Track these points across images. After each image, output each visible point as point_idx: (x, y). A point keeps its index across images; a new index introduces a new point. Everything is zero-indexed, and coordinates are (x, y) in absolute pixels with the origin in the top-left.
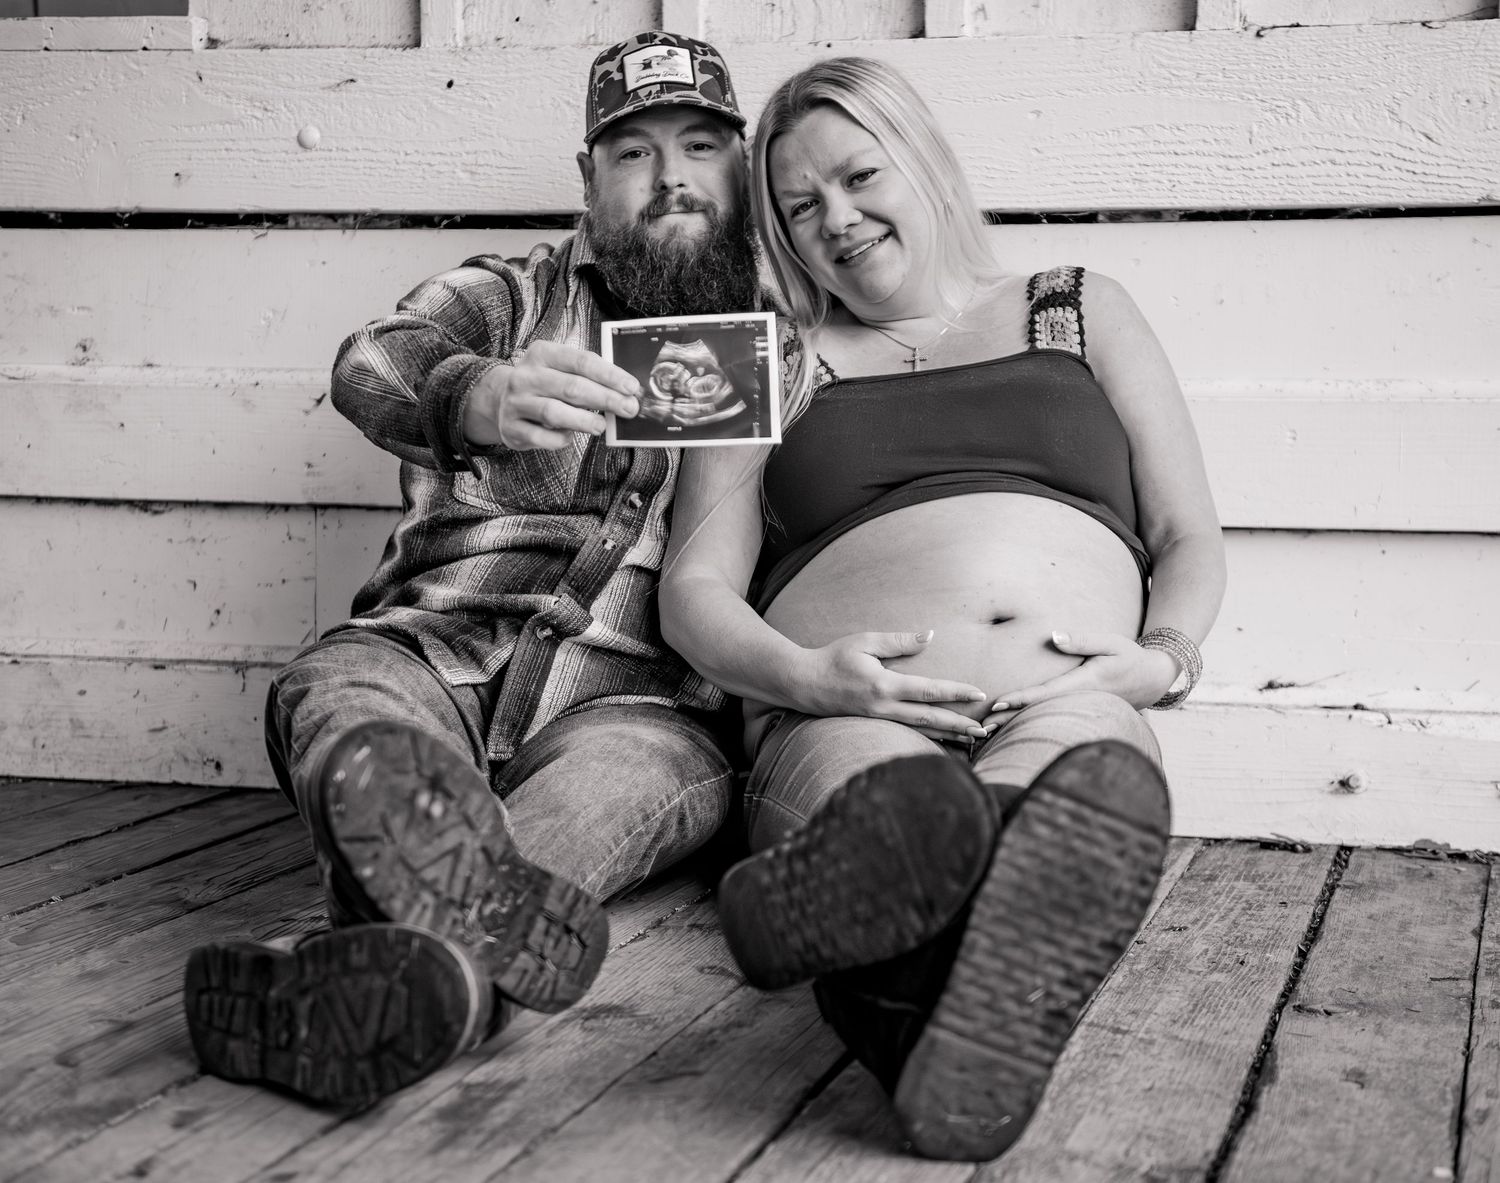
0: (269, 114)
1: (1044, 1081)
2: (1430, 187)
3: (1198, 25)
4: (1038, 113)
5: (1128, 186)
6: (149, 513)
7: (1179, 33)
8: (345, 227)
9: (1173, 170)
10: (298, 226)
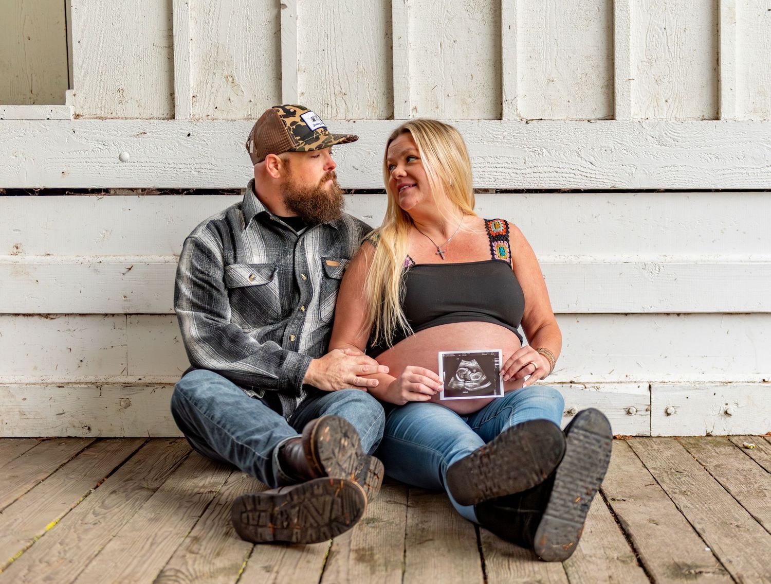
0: (106, 147)
1: (582, 529)
2: (593, 182)
3: (503, 118)
5: (478, 180)
6: (49, 319)
7: (496, 121)
8: (138, 194)
10: (115, 194)
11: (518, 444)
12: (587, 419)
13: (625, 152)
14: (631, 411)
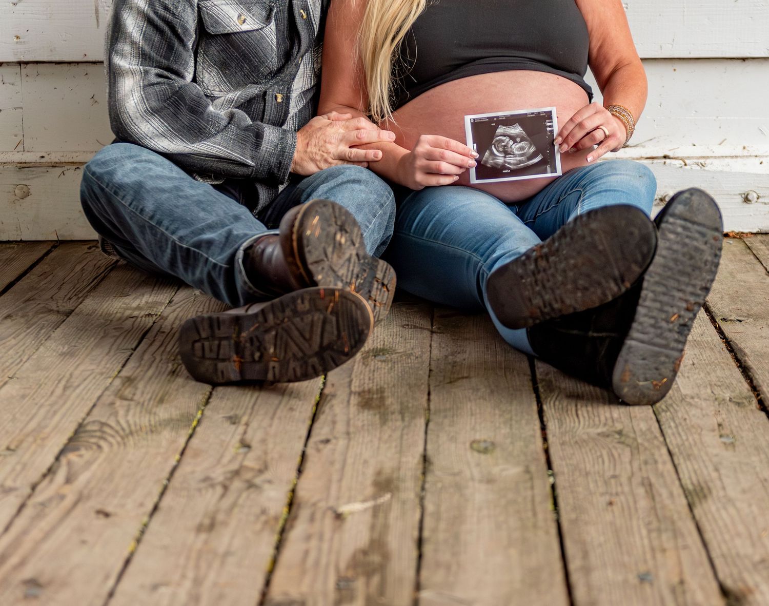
1: (680, 359)
11: (588, 239)
12: (686, 203)
14: (750, 197)
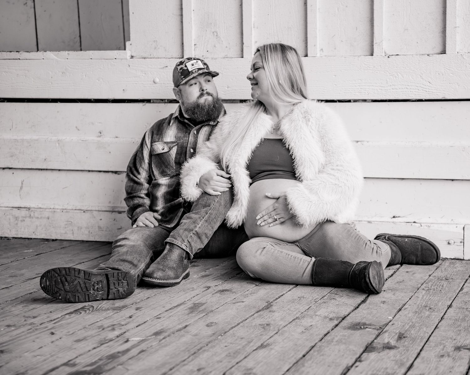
0: (146, 75)
2: (430, 95)
3: (374, 55)
4: (335, 76)
5: (357, 94)
6: (117, 174)
7: (369, 56)
8: (165, 103)
9: (368, 90)
10: (153, 102)
13: (451, 75)
14: (450, 242)
